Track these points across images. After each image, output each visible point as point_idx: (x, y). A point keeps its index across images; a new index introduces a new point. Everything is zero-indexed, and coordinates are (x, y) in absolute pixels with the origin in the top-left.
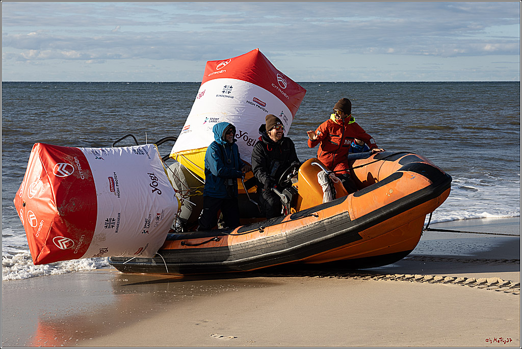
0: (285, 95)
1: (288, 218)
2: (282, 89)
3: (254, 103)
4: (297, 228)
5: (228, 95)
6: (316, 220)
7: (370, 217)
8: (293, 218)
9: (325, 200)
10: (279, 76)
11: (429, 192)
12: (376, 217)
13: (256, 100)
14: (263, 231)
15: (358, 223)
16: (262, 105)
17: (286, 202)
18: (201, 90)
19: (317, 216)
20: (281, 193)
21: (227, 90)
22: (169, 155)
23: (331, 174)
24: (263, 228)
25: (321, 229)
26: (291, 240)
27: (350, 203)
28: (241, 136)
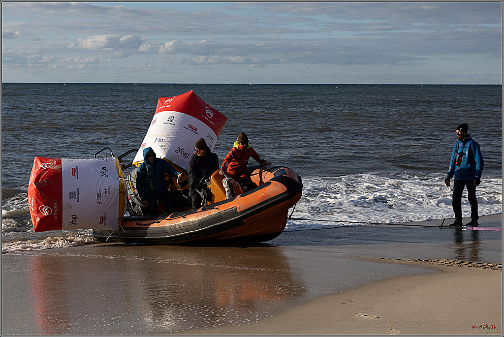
0: (211, 122)
1: (200, 209)
2: (209, 118)
3: (189, 128)
4: (205, 216)
5: (171, 123)
6: (217, 211)
7: (249, 211)
8: (204, 210)
9: (227, 197)
10: (207, 109)
11: (285, 195)
12: (253, 210)
13: (190, 126)
14: (185, 218)
15: (242, 214)
16: (194, 129)
17: (204, 198)
18: (154, 119)
19: (218, 209)
20: (201, 192)
21: (171, 119)
22: (132, 163)
23: (232, 180)
24: (185, 215)
25: (219, 217)
26: (202, 223)
27: (237, 201)
28: (179, 151)
